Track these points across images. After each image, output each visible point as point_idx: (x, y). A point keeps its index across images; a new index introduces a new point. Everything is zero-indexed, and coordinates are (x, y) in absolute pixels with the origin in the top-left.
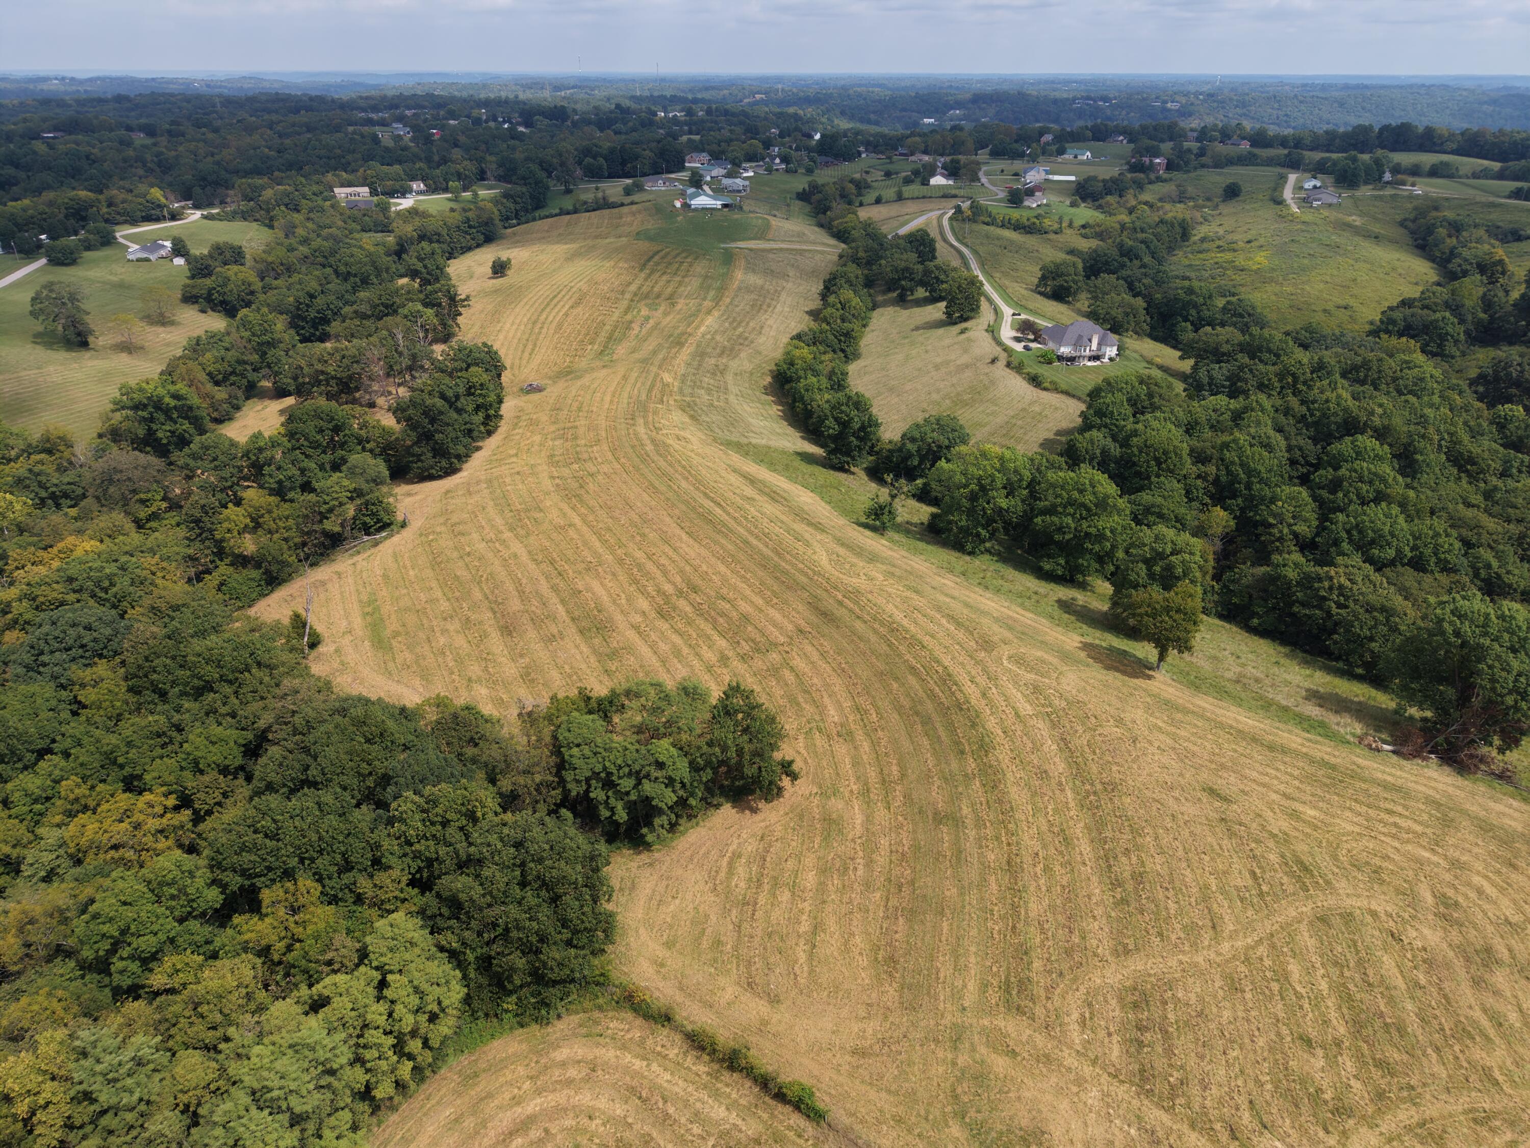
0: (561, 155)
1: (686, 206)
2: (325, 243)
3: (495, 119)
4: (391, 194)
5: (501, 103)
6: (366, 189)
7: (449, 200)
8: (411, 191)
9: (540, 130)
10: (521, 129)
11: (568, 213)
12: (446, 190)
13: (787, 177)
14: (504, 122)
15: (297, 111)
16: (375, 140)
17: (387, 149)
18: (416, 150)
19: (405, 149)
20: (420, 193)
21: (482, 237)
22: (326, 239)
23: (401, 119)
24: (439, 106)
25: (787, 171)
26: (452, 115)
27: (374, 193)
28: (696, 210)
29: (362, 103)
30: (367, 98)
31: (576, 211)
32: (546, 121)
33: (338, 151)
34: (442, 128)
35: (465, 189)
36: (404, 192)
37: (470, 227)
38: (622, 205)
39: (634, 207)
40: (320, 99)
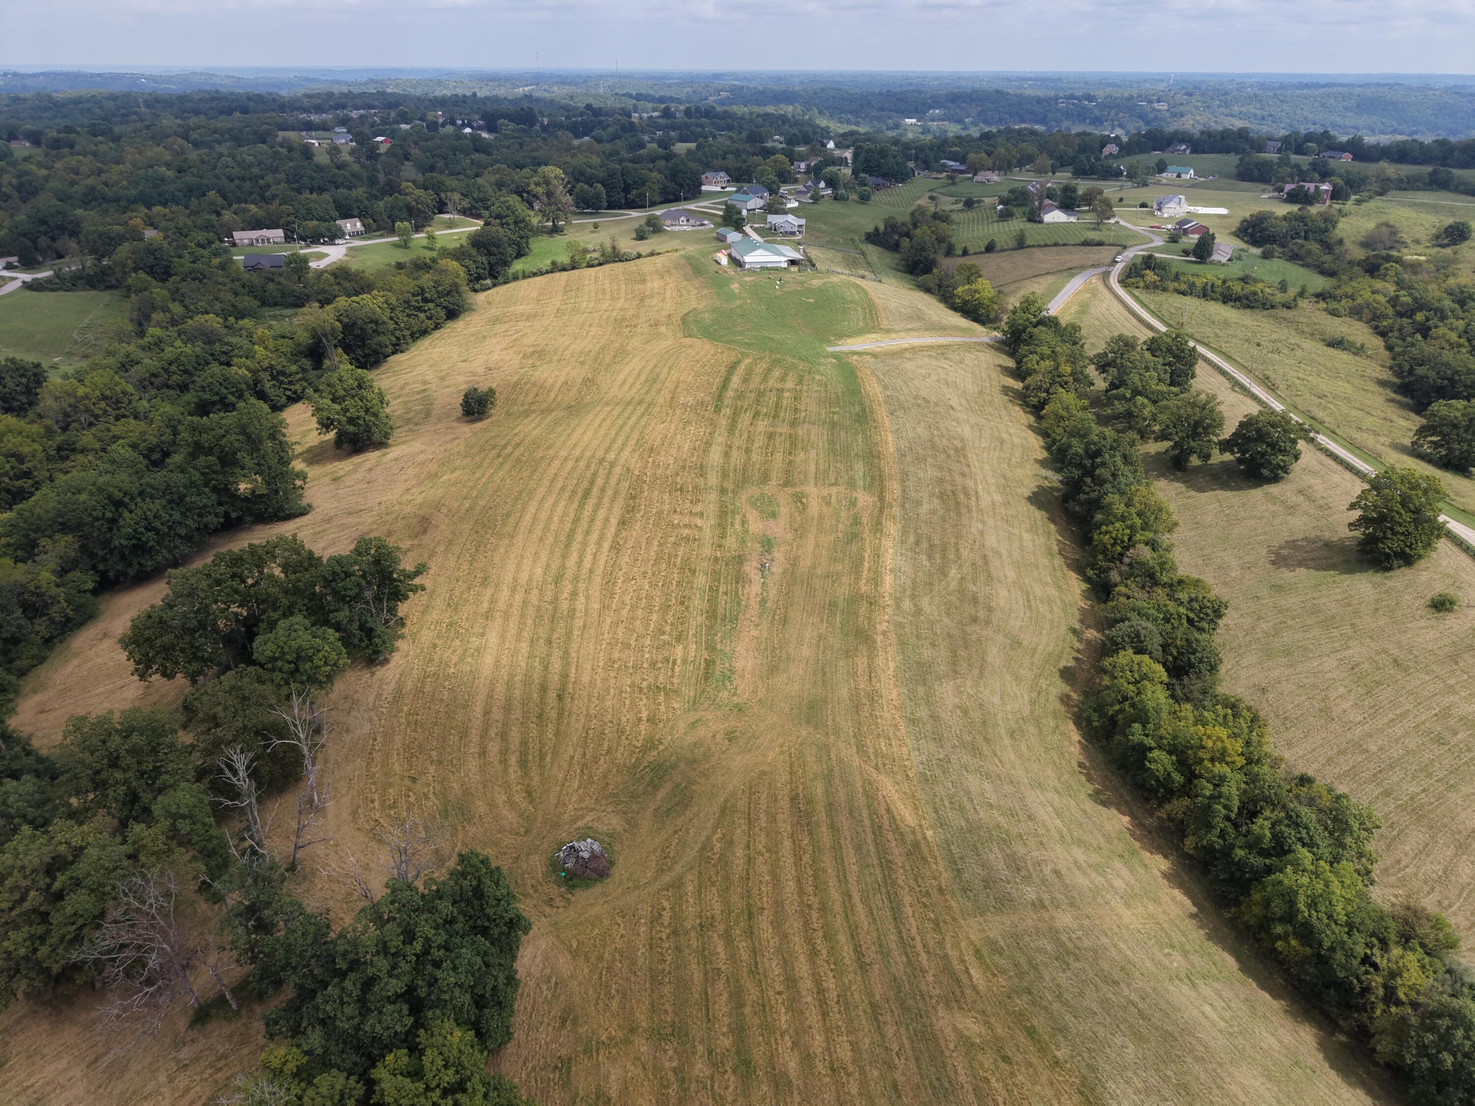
0: (547, 183)
1: (737, 263)
2: (188, 349)
3: (453, 123)
4: (315, 238)
5: (459, 101)
6: (279, 233)
7: (396, 245)
8: (342, 235)
9: (506, 137)
10: (485, 135)
11: (564, 269)
12: (392, 231)
13: (838, 207)
14: (464, 125)
15: (229, 112)
16: (307, 152)
17: (319, 168)
18: (356, 167)
19: (341, 166)
20: (355, 235)
21: (443, 313)
22: (191, 339)
23: (344, 122)
24: (391, 106)
25: (836, 198)
26: (404, 118)
27: (288, 238)
28: (752, 271)
29: (306, 103)
30: (311, 96)
31: (573, 266)
32: (512, 126)
33: (255, 170)
34: (392, 135)
35: (418, 229)
36: (333, 236)
37: (426, 300)
38: (639, 256)
39: (658, 260)
40: (259, 99)
